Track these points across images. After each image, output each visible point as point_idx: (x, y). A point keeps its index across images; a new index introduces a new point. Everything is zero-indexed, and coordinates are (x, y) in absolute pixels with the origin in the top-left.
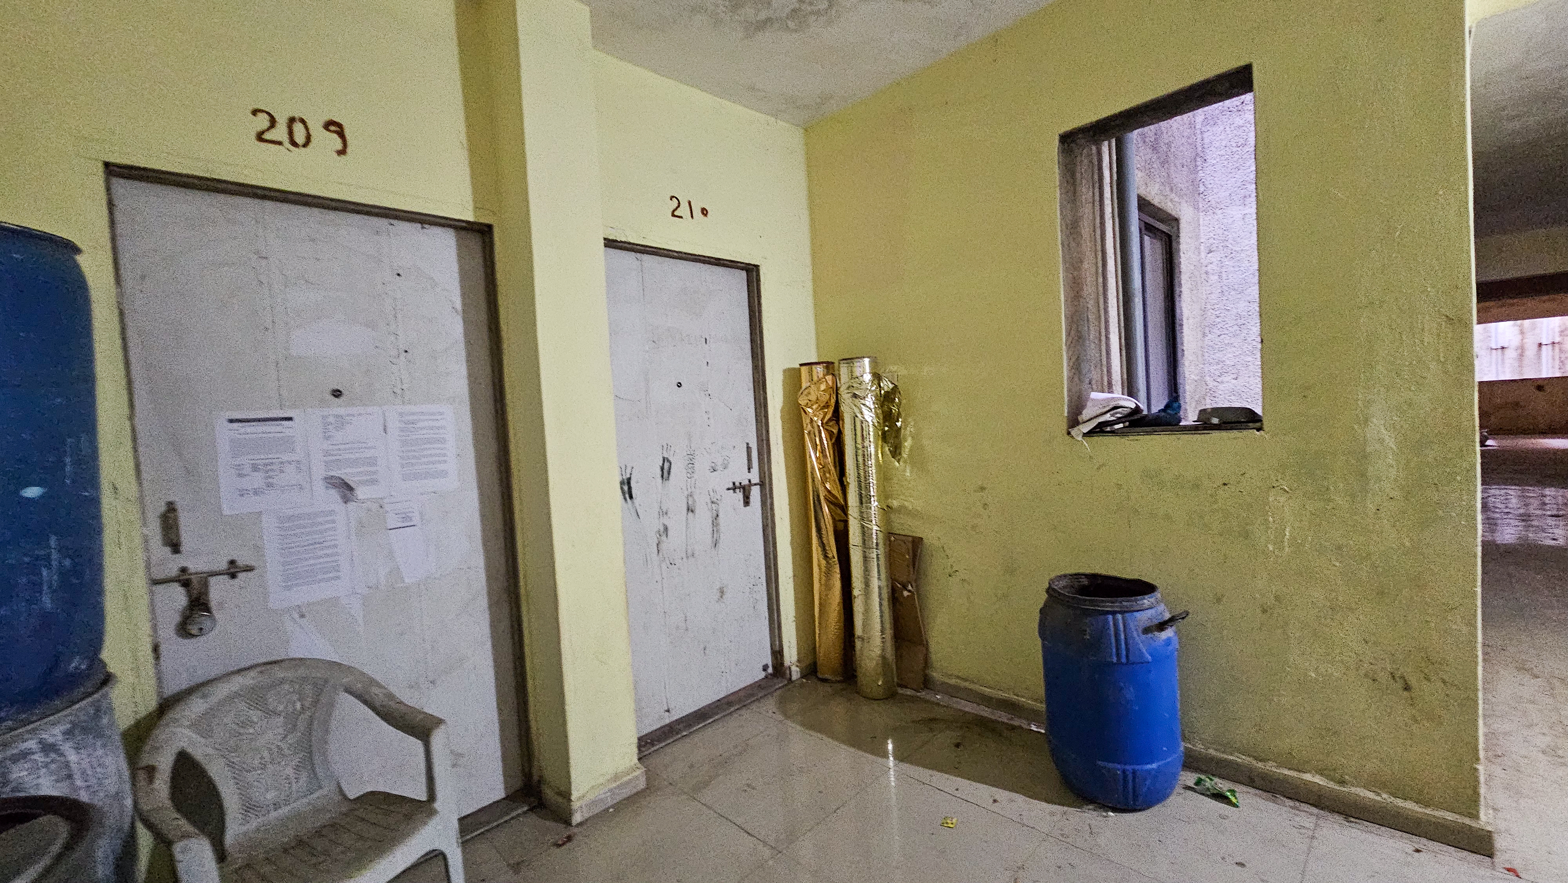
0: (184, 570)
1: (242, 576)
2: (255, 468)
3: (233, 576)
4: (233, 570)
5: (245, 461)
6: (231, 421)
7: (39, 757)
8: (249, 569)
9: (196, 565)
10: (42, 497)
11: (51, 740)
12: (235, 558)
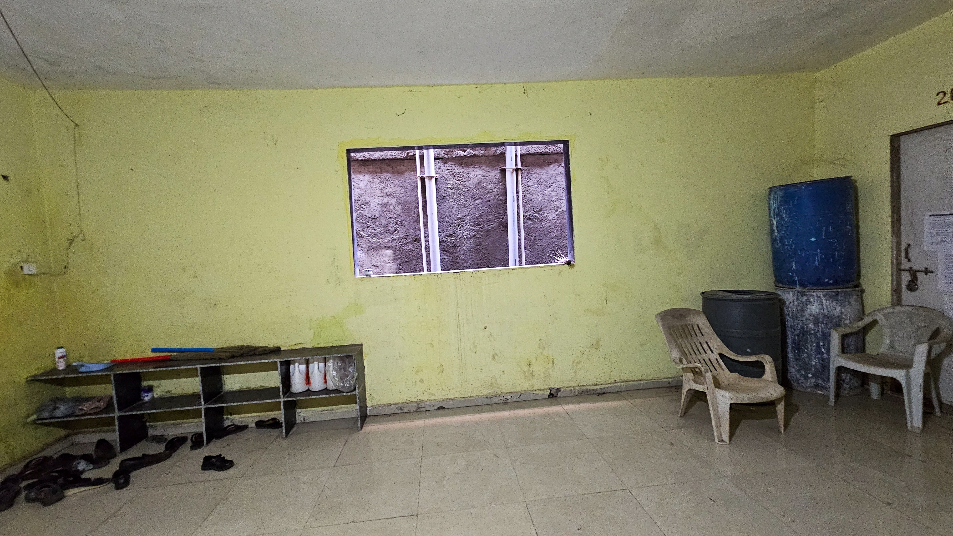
0: (911, 268)
1: (929, 274)
2: (938, 234)
3: (926, 274)
4: (927, 271)
5: (935, 231)
6: (931, 216)
7: (816, 298)
8: (932, 272)
9: (915, 267)
10: (815, 240)
11: (819, 295)
12: (928, 267)
